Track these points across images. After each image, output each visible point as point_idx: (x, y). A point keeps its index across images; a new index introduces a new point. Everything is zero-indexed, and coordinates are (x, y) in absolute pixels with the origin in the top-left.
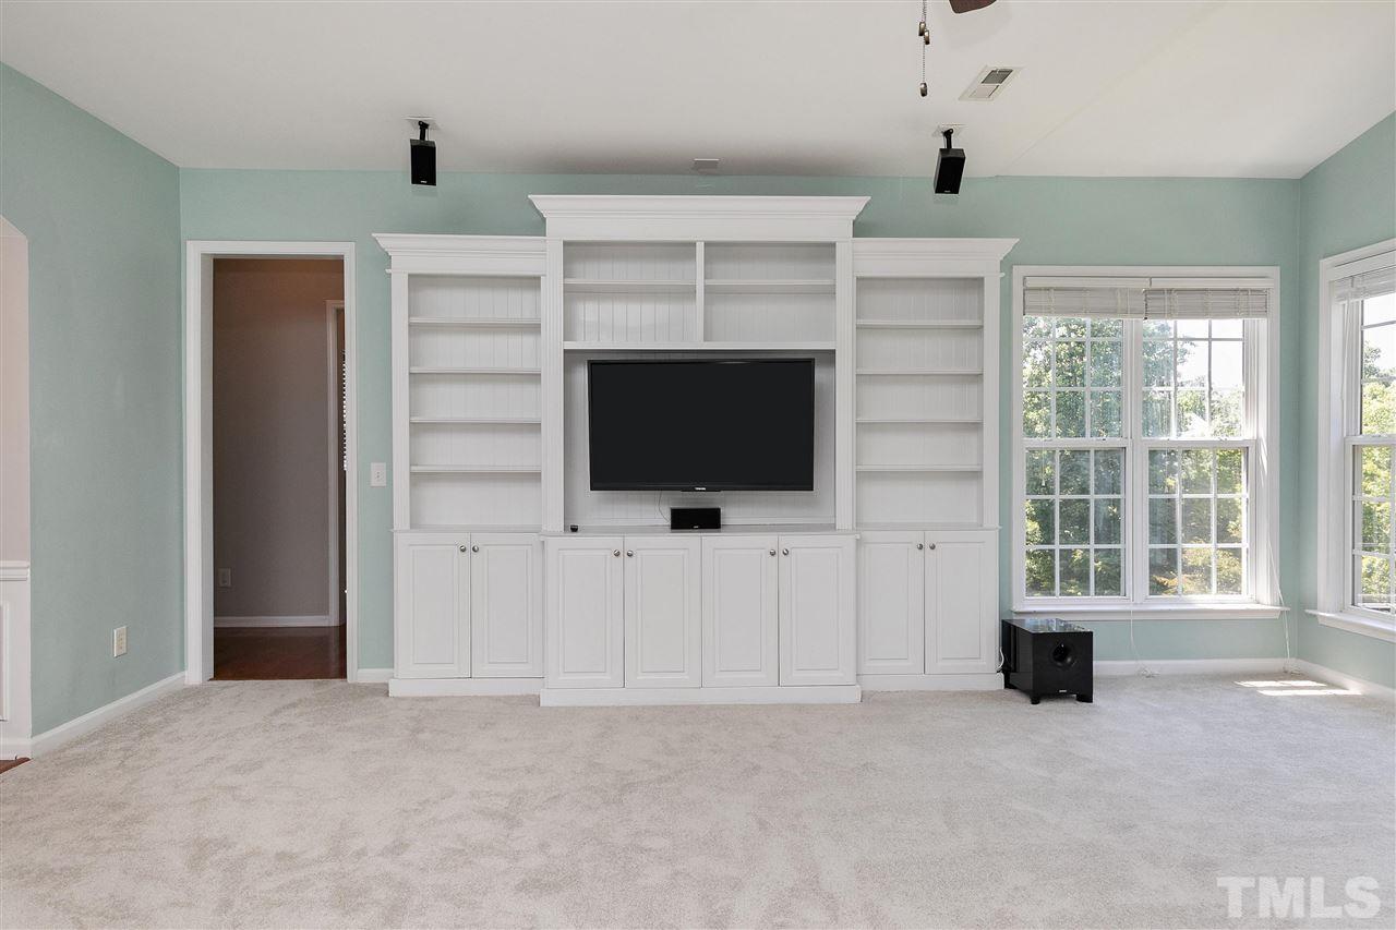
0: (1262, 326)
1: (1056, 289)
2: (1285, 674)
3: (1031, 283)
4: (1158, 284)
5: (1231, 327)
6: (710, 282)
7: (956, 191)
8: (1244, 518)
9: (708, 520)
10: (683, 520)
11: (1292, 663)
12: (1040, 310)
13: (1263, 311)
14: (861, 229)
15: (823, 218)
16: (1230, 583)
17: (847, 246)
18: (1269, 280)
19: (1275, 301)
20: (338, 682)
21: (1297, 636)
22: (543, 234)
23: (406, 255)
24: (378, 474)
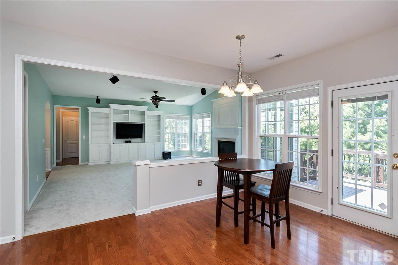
1: (168, 116)
3: (166, 115)
9: (130, 142)
10: (126, 142)
11: (191, 155)
12: (167, 118)
13: (188, 119)
16: (185, 148)
17: (146, 111)
18: (189, 116)
20: (78, 165)
21: (191, 153)
22: (110, 108)
23: (91, 110)
24: (84, 137)
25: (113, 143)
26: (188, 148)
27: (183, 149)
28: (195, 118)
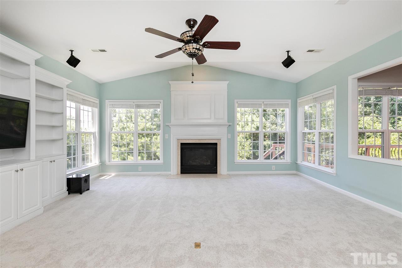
0: (97, 110)
4: (84, 98)
11: (102, 174)
13: (97, 107)
14: (37, 63)
16: (91, 161)
17: (32, 67)
18: (98, 102)
19: (99, 106)
26: (96, 162)
27: (90, 164)
28: (113, 106)
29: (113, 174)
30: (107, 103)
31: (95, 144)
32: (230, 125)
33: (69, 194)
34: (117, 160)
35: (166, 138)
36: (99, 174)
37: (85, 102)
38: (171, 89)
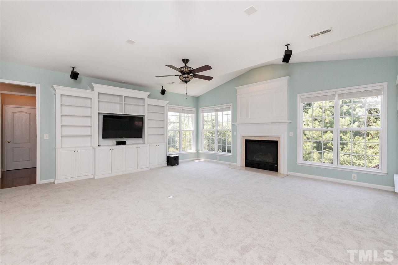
0: (194, 115)
1: (172, 108)
2: (196, 160)
3: (169, 107)
4: (183, 109)
5: (190, 115)
6: (125, 103)
7: (164, 95)
8: (192, 140)
9: (124, 143)
10: (119, 143)
11: (197, 158)
12: (170, 111)
13: (194, 113)
14: (149, 97)
15: (143, 95)
16: (190, 149)
17: (147, 100)
18: (194, 110)
19: (195, 113)
20: (35, 185)
21: (198, 155)
22: (94, 91)
23: (60, 90)
24: (46, 136)
25: (98, 146)
26: (193, 150)
27: (189, 151)
28: (204, 112)
29: (203, 160)
30: (200, 109)
31: (193, 138)
32: (290, 122)
33: (168, 165)
34: (206, 151)
35: (234, 135)
36: (195, 159)
37: (183, 111)
38: (237, 94)
